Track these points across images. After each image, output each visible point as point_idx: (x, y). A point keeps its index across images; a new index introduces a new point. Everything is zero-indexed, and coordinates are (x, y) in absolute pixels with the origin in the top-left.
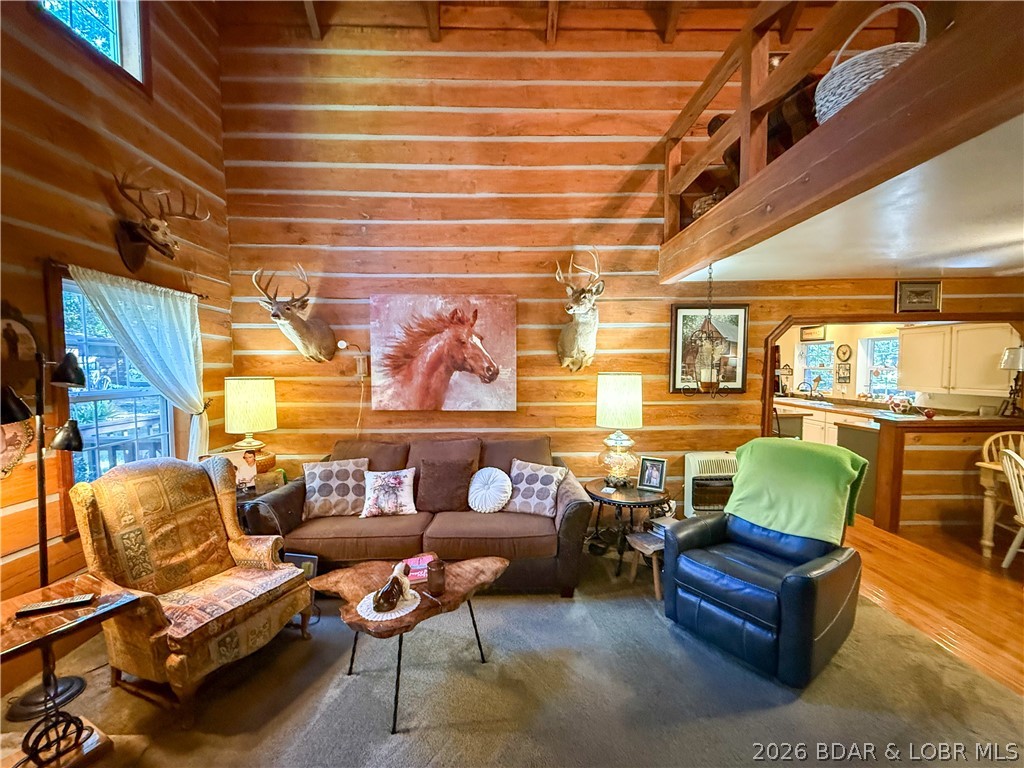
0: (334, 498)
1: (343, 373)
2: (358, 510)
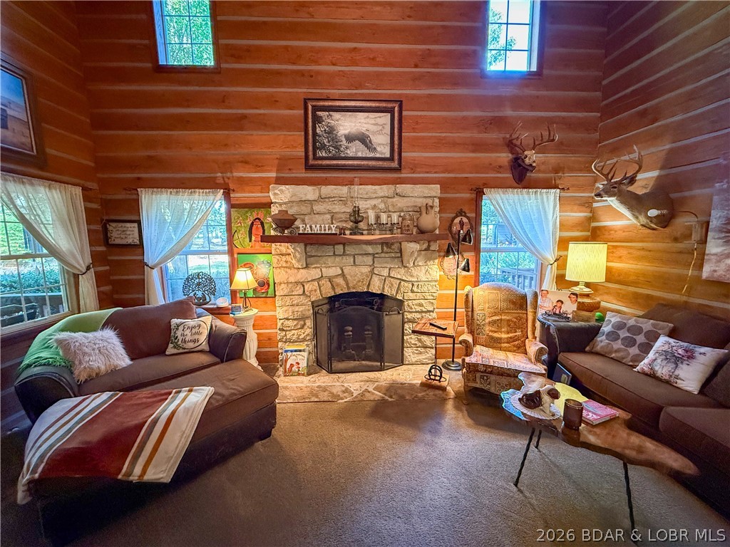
0: (618, 345)
1: (676, 240)
2: (636, 364)
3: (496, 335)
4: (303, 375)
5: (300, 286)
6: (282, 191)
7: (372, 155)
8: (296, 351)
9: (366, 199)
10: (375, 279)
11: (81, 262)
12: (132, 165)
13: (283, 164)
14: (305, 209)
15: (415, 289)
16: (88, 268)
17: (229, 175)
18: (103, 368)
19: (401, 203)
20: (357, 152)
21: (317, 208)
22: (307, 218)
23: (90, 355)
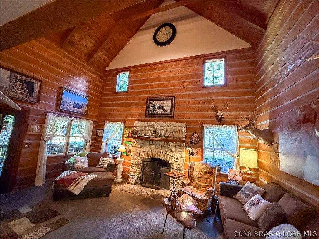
0: (243, 196)
3: (199, 183)
4: (133, 184)
5: (138, 153)
6: (137, 123)
7: (165, 113)
8: (133, 175)
9: (161, 127)
10: (162, 154)
11: (88, 139)
12: (105, 116)
13: (140, 115)
14: (143, 129)
15: (175, 160)
16: (90, 141)
17: (126, 118)
18: (81, 166)
19: (171, 128)
20: (160, 112)
21: (146, 129)
22: (143, 131)
23: (79, 162)
